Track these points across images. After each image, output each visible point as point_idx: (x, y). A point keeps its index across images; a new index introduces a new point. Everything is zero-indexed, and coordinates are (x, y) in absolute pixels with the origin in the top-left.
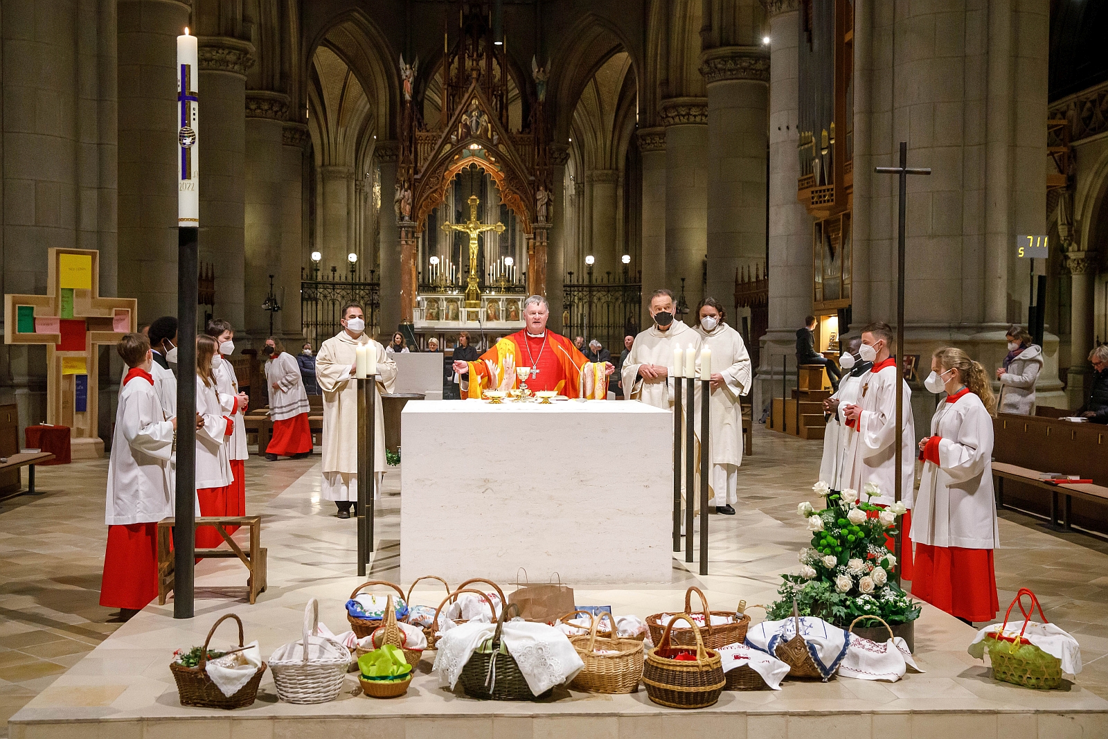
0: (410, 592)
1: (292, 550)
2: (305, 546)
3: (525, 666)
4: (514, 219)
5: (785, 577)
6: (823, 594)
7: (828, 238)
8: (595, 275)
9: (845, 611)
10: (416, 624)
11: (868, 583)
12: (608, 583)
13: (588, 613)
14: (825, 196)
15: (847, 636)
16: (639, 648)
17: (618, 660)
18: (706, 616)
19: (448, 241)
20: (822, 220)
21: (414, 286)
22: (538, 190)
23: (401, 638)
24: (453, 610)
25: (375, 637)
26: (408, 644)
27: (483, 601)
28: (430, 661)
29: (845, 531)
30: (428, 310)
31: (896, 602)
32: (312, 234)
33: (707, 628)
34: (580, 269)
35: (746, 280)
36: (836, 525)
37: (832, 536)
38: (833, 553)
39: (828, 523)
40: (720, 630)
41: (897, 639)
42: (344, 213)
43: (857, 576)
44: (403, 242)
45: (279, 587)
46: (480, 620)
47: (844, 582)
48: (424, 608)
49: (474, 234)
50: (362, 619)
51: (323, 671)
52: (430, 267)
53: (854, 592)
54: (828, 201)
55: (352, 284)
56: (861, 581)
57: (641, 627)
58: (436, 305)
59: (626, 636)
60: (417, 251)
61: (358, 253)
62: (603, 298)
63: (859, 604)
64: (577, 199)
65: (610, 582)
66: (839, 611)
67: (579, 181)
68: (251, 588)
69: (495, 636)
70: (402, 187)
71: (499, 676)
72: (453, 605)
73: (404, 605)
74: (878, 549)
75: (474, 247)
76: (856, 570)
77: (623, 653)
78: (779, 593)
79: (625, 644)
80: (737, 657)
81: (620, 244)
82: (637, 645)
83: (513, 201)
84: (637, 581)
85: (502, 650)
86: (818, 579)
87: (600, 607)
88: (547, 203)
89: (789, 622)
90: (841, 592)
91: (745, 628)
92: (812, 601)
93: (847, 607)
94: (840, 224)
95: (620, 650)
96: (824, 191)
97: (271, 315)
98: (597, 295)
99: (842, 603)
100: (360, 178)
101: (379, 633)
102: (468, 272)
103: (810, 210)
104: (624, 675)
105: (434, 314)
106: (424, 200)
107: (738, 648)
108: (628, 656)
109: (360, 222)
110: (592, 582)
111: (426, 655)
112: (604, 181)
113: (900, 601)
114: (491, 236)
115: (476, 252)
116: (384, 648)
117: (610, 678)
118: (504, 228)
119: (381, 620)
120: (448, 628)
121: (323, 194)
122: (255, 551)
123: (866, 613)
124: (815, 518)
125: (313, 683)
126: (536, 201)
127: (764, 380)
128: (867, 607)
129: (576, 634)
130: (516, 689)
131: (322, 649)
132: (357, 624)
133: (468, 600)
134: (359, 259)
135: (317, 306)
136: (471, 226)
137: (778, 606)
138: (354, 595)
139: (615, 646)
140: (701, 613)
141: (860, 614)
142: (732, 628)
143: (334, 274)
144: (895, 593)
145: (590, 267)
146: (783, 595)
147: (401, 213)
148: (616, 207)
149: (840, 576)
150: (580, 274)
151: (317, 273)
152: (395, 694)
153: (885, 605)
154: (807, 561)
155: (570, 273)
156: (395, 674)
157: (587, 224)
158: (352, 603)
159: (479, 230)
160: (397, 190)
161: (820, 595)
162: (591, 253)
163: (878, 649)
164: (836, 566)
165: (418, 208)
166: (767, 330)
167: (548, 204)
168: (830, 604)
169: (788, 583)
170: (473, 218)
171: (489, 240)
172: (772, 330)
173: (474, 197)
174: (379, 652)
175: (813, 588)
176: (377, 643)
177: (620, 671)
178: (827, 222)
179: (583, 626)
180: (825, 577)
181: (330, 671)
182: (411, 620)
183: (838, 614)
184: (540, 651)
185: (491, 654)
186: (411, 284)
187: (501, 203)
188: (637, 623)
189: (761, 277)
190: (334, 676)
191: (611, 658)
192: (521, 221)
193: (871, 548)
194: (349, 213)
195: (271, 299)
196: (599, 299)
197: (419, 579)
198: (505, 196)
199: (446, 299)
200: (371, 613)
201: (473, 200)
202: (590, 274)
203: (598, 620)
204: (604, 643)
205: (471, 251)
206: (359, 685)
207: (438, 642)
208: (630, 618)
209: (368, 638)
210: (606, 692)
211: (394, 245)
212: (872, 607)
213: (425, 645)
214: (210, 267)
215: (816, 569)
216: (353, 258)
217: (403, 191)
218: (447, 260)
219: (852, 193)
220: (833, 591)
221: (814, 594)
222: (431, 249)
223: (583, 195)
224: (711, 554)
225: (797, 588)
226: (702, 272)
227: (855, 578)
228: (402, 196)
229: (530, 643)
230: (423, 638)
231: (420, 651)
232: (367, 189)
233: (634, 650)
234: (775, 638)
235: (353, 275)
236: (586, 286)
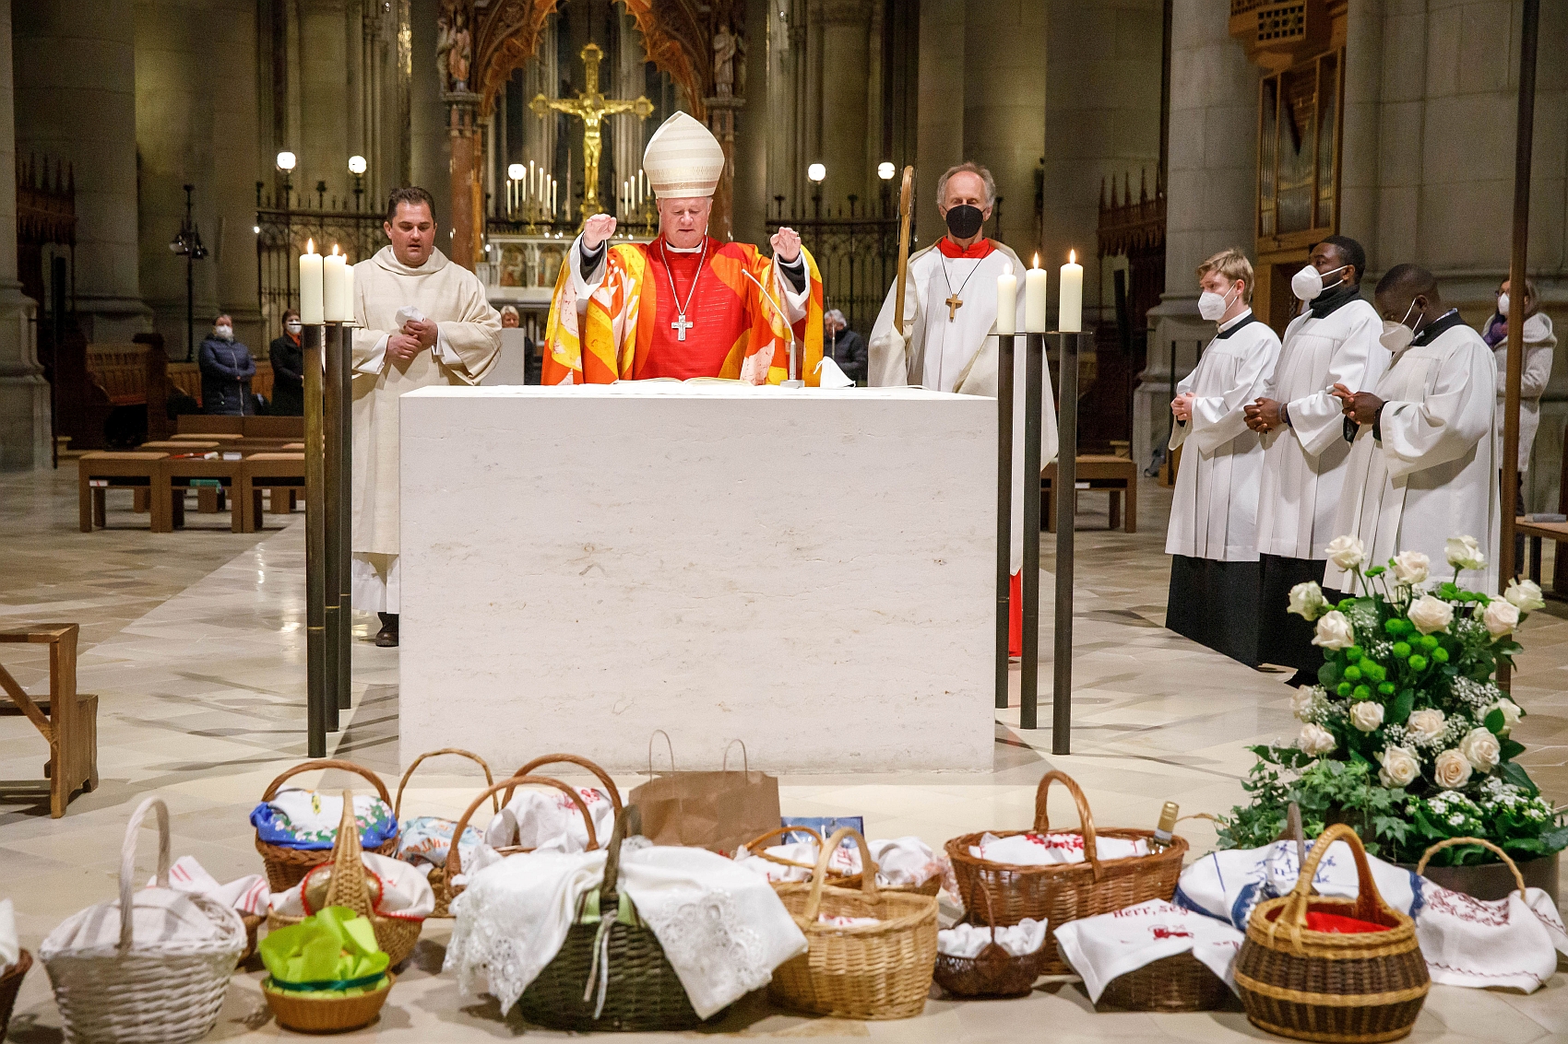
0: (403, 786)
1: (174, 705)
2: (202, 696)
3: (680, 951)
4: (671, 88)
5: (1262, 751)
6: (1354, 788)
7: (1290, 108)
8: (825, 203)
9: (1407, 827)
10: (416, 859)
11: (1455, 765)
12: (856, 771)
13: (811, 833)
14: (1285, 23)
15: (1416, 885)
16: (926, 912)
17: (876, 941)
18: (1086, 838)
19: (545, 139)
20: (1278, 73)
21: (478, 221)
22: (717, 32)
23: (370, 890)
24: (500, 826)
25: (308, 889)
26: (388, 904)
27: (568, 806)
28: (438, 942)
29: (1402, 648)
30: (505, 266)
31: (1520, 808)
32: (280, 121)
33: (1089, 866)
34: (799, 192)
35: (1121, 201)
36: (1382, 633)
37: (1371, 658)
38: (1376, 697)
39: (1362, 629)
40: (1120, 870)
41: (1533, 893)
42: (341, 78)
43: (1430, 748)
44: (455, 133)
45: (124, 781)
46: (561, 849)
47: (1400, 763)
48: (435, 823)
49: (593, 120)
50: (287, 847)
51: (169, 972)
52: (509, 183)
53: (1424, 785)
54: (1292, 32)
55: (358, 217)
56: (1439, 761)
57: (932, 864)
58: (520, 258)
59: (898, 884)
60: (485, 152)
61: (370, 156)
62: (842, 246)
63: (1437, 811)
64: (792, 58)
65: (861, 769)
66: (1390, 828)
67: (797, 23)
68: (54, 782)
69: (605, 882)
70: (451, 23)
71: (616, 974)
72: (499, 818)
73: (388, 814)
74: (1478, 689)
75: (593, 143)
76: (1429, 735)
77: (889, 924)
78: (1247, 787)
79: (893, 902)
80: (1160, 934)
81: (874, 143)
82: (921, 906)
83: (668, 55)
84: (917, 767)
85: (623, 915)
86: (1340, 754)
87: (839, 820)
88: (734, 57)
89: (1278, 854)
90: (1393, 786)
91: (1176, 866)
92: (1326, 805)
93: (1410, 819)
94: (1314, 80)
95: (882, 917)
96: (1285, 12)
97: (190, 266)
98: (830, 240)
99: (1398, 809)
100: (372, 13)
101: (318, 879)
102: (581, 195)
103: (1253, 54)
104: (891, 976)
105: (516, 275)
106: (496, 50)
107: (1159, 912)
108: (899, 931)
109: (371, 94)
110: (819, 769)
111: (431, 929)
112: (844, 21)
113: (1530, 807)
114: (627, 123)
115: (596, 154)
116: (326, 915)
117: (857, 983)
118: (651, 108)
119: (330, 849)
120: (484, 864)
121: (301, 39)
122: (62, 700)
123: (1452, 832)
124: (1333, 617)
125: (146, 1000)
126: (712, 53)
127: (1154, 394)
128: (1457, 820)
129: (784, 879)
130: (655, 1003)
131: (172, 918)
132: (276, 860)
133: (535, 802)
134: (371, 166)
135: (288, 257)
136: (587, 102)
137: (1245, 818)
138: (271, 793)
139: (870, 908)
140: (1073, 832)
141: (1440, 834)
142: (1148, 866)
143: (321, 195)
144: (1515, 788)
145: (818, 187)
146: (1256, 793)
147: (450, 75)
148: (867, 72)
149: (1391, 749)
150: (799, 200)
151: (288, 194)
152: (350, 1024)
153: (1495, 816)
154: (1314, 714)
155: (779, 199)
156: (350, 977)
157: (811, 106)
158: (264, 811)
159: (603, 111)
160: (442, 29)
161: (1346, 791)
162: (818, 158)
163: (1487, 915)
164: (1382, 727)
165: (484, 63)
166: (1162, 296)
167: (736, 60)
168: (1369, 813)
169: (1268, 765)
170: (591, 86)
171: (623, 138)
172: (1173, 294)
173: (592, 46)
174: (314, 923)
175: (1328, 776)
176: (313, 902)
177: (882, 967)
178: (1288, 77)
179: (800, 860)
180: (1355, 749)
181: (189, 970)
182: (403, 848)
183: (1389, 834)
184: (714, 913)
185: (595, 926)
186: (470, 216)
187: (645, 60)
188: (923, 855)
189: (1151, 196)
190: (201, 982)
191: (860, 936)
192: (684, 95)
193: (1462, 687)
194: (350, 80)
195: (188, 233)
196: (834, 248)
197: (424, 756)
198: (654, 45)
199: (540, 246)
200: (308, 834)
201: (592, 52)
202: (817, 199)
203: (832, 846)
204: (846, 901)
205: (587, 152)
206: (264, 1002)
207: (456, 901)
208: (908, 843)
209: (293, 893)
210: (847, 1015)
211: (438, 140)
212: (1466, 821)
213: (430, 905)
214: (66, 171)
215: (1334, 733)
216: (358, 164)
217: (453, 32)
218: (541, 171)
219: (1345, 12)
220: (1376, 783)
221: (1332, 790)
222: (514, 149)
223: (805, 49)
224: (1078, 714)
225: (1287, 777)
226: (1033, 191)
227: (1426, 753)
228: (451, 41)
229: (694, 895)
230: (425, 892)
231: (417, 921)
232: (385, 35)
233: (913, 918)
234: (1247, 892)
235: (358, 198)
236: (809, 224)
